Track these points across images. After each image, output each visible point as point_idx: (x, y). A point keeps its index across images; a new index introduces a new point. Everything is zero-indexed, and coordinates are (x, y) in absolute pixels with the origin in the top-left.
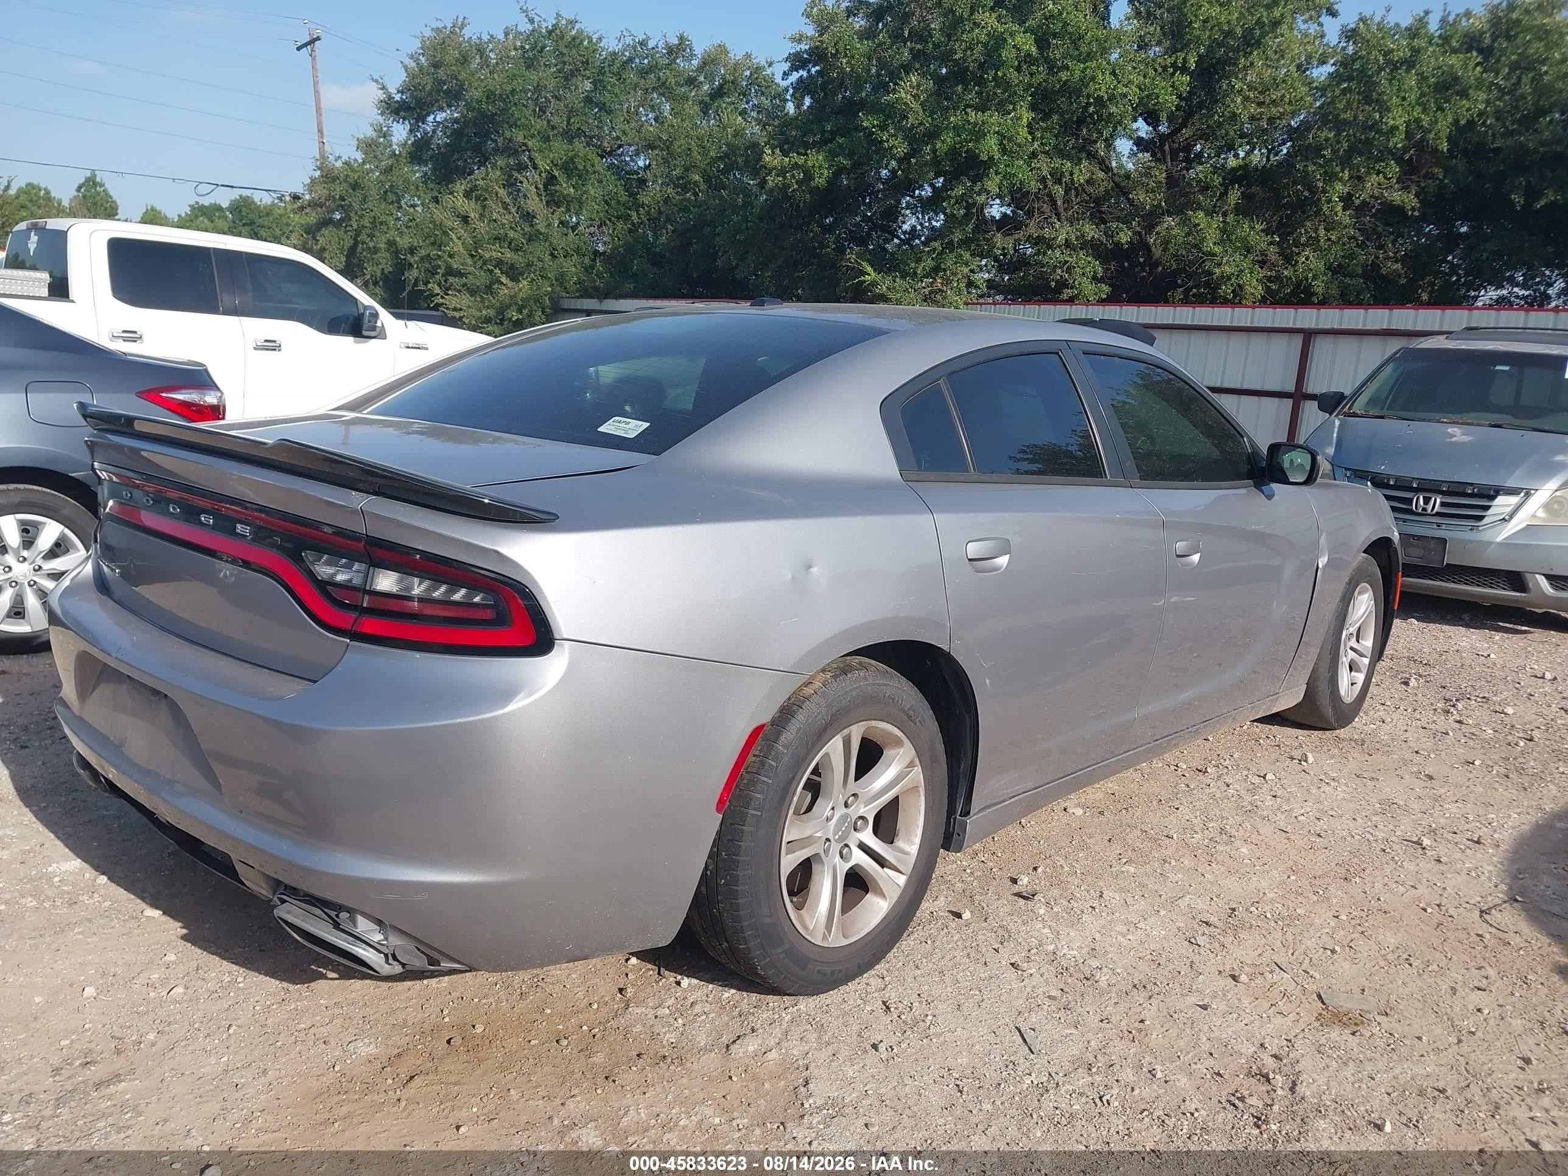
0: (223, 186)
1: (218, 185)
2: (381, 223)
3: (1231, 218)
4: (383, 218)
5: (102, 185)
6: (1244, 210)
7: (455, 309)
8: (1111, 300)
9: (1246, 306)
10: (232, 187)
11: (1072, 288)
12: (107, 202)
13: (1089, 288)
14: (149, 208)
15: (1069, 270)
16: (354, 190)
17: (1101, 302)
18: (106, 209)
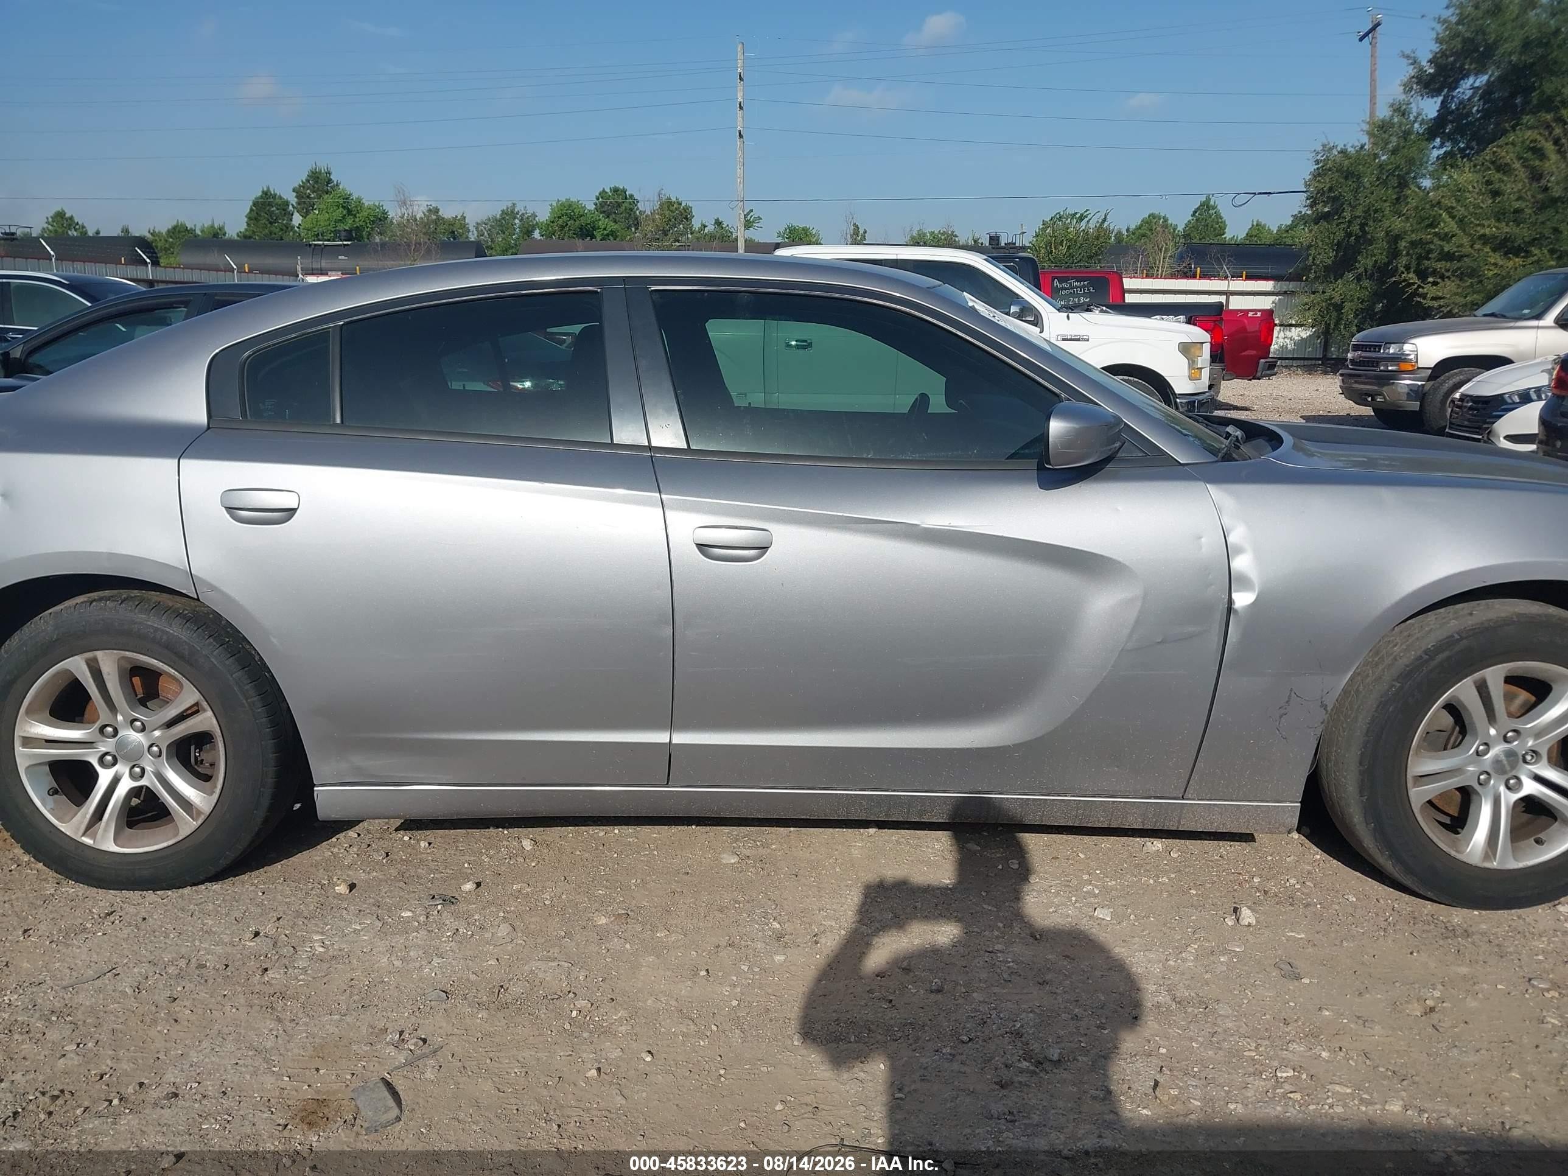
0: (1260, 193)
1: (1255, 194)
2: (1376, 211)
4: (1377, 206)
5: (1214, 208)
7: (1433, 299)
10: (1270, 193)
12: (1218, 223)
14: (1255, 223)
16: (1346, 178)
18: (1215, 229)
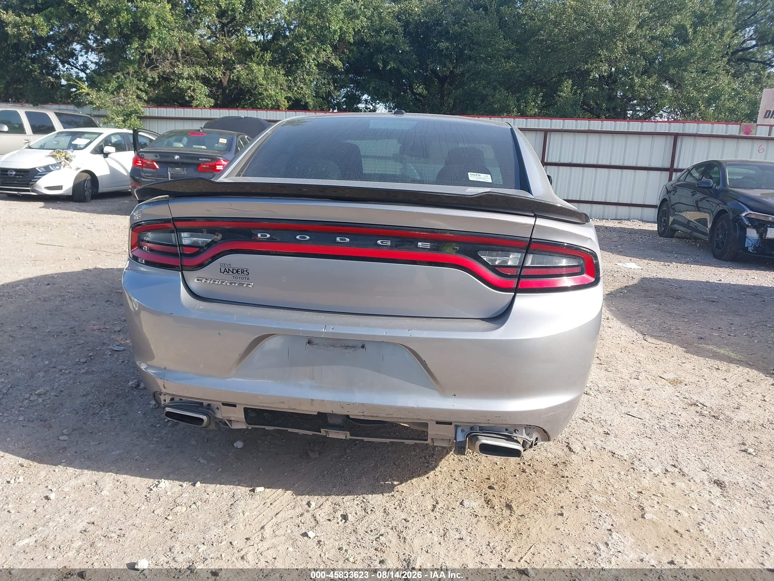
3: (267, 67)
6: (273, 63)
8: (216, 106)
9: (282, 110)
11: (196, 100)
13: (205, 100)
15: (194, 90)
17: (211, 107)
